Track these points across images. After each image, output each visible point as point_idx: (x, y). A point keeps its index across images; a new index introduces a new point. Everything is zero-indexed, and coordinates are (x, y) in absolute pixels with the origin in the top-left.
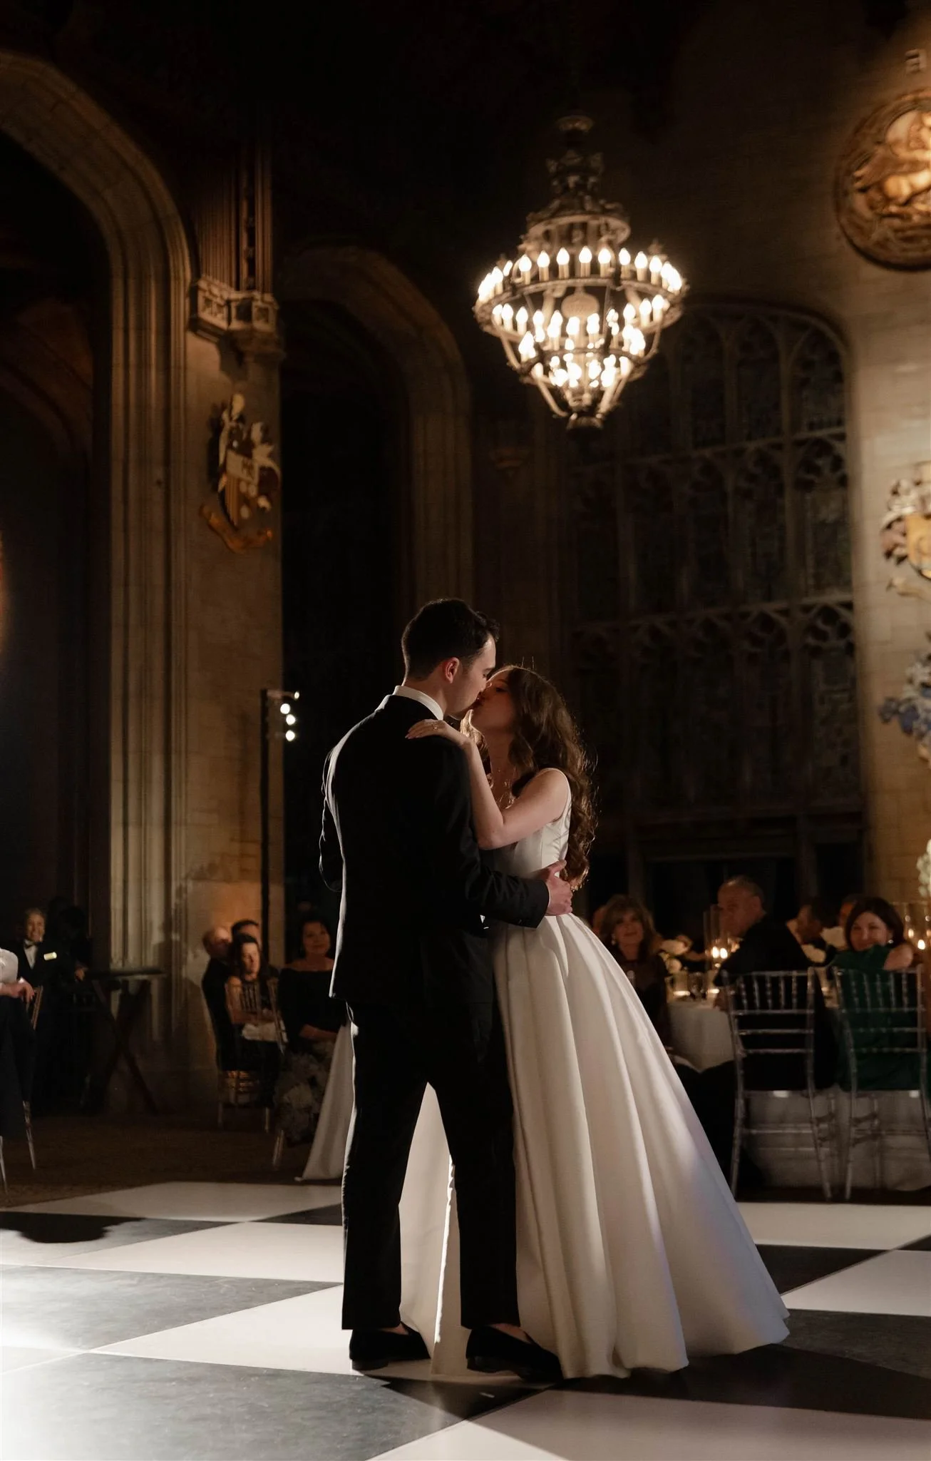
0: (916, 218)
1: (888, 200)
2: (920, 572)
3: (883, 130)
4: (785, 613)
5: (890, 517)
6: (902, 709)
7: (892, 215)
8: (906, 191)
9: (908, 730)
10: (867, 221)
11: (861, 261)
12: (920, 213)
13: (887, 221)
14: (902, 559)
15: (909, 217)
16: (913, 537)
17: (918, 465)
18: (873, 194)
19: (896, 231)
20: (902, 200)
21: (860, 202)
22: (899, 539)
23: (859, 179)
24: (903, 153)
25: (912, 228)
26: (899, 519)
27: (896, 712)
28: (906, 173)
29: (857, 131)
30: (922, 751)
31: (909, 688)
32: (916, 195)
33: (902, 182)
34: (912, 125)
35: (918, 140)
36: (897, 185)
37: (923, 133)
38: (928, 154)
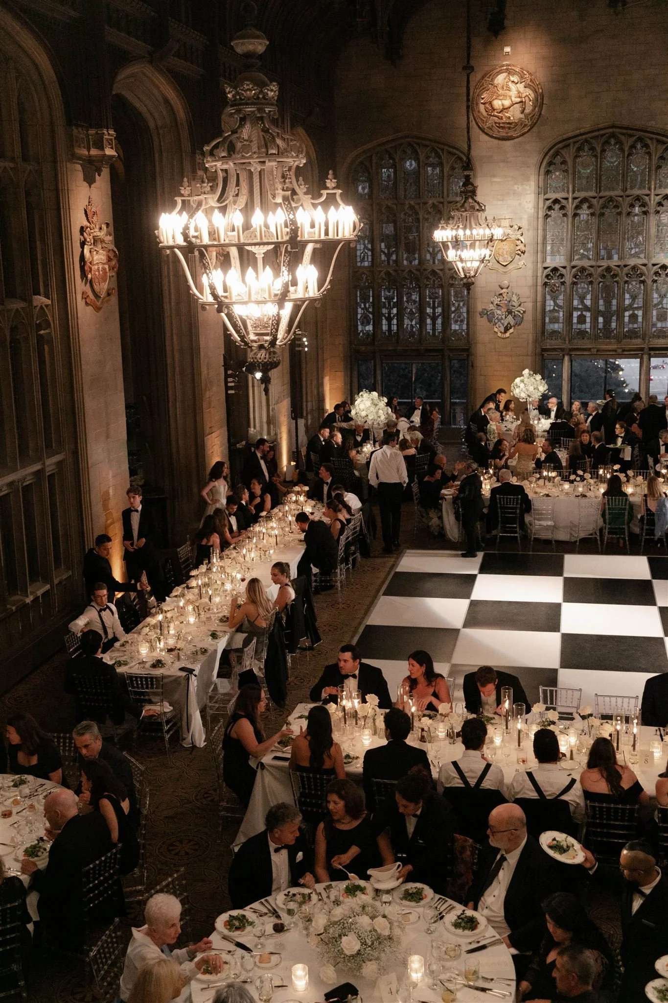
0: (504, 119)
1: (493, 109)
2: (498, 262)
3: (493, 80)
4: (441, 270)
6: (489, 313)
7: (496, 116)
8: (501, 108)
9: (490, 321)
10: (485, 117)
11: (481, 132)
12: (506, 117)
13: (492, 117)
15: (501, 118)
16: (496, 248)
17: (499, 219)
18: (487, 105)
19: (496, 123)
20: (498, 110)
21: (482, 107)
23: (482, 99)
24: (501, 92)
25: (503, 123)
27: (487, 314)
28: (500, 99)
29: (483, 78)
30: (496, 330)
31: (491, 305)
32: (504, 109)
33: (500, 102)
34: (505, 79)
35: (508, 86)
36: (497, 104)
37: (510, 84)
38: (511, 93)
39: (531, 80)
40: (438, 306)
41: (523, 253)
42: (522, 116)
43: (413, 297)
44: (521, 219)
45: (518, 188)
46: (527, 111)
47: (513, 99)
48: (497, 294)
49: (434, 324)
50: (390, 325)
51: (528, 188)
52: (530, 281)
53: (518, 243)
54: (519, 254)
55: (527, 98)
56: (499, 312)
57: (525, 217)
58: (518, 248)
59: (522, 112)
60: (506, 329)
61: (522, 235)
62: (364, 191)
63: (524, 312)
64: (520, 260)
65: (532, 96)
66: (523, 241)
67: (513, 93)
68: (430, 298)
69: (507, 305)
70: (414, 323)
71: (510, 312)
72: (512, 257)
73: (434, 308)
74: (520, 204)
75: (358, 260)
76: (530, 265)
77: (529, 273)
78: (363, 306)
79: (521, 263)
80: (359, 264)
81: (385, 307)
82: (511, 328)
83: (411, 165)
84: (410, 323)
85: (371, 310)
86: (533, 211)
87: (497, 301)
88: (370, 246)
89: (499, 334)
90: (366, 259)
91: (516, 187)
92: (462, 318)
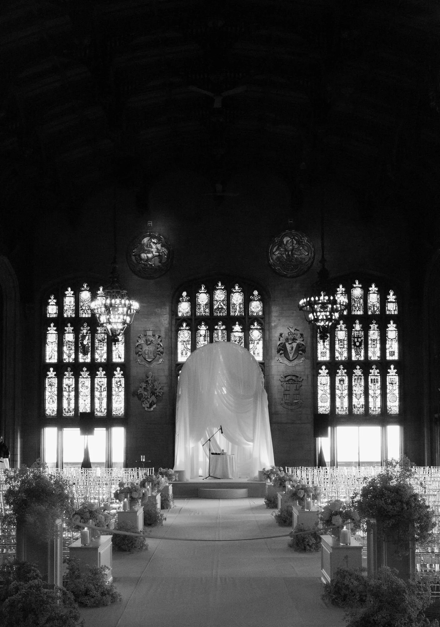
0: (148, 266)
1: (141, 259)
2: (145, 359)
3: (141, 241)
5: (137, 344)
6: (139, 393)
7: (142, 264)
8: (146, 258)
9: (140, 399)
10: (136, 264)
11: (133, 274)
12: (150, 264)
13: (140, 265)
14: (140, 355)
15: (147, 266)
16: (144, 349)
17: (145, 331)
18: (137, 257)
19: (143, 268)
20: (145, 260)
21: (133, 258)
22: (140, 350)
23: (134, 252)
24: (145, 248)
25: (148, 268)
26: (140, 345)
28: (146, 253)
29: (134, 239)
30: (143, 405)
31: (140, 389)
32: (148, 259)
33: (145, 255)
34: (148, 241)
35: (150, 245)
36: (144, 256)
37: (152, 244)
38: (153, 250)
39: (166, 242)
40: (104, 391)
41: (162, 353)
42: (160, 264)
43: (86, 385)
44: (160, 331)
45: (158, 310)
46: (163, 261)
47: (154, 253)
48: (145, 381)
49: (101, 403)
50: (69, 404)
51: (164, 310)
52: (167, 373)
53: (159, 346)
54: (159, 354)
55: (163, 253)
56: (146, 393)
57: (163, 329)
58: (158, 350)
59: (160, 262)
60: (151, 406)
61: (161, 341)
62: (52, 312)
63: (163, 393)
64: (159, 358)
65: (166, 252)
66: (162, 345)
67: (154, 250)
68: (98, 385)
69: (151, 389)
70: (86, 402)
71: (153, 393)
72: (154, 357)
73: (101, 392)
74: (160, 320)
75: (47, 357)
76: (167, 362)
77: (166, 367)
78: (50, 390)
79: (161, 360)
80: (48, 361)
81: (66, 391)
82: (154, 405)
83: (86, 295)
84: (83, 402)
85: (56, 393)
86: (167, 326)
87: (144, 385)
88: (56, 349)
89: (146, 409)
90: (53, 357)
91: (156, 310)
92: (121, 399)
